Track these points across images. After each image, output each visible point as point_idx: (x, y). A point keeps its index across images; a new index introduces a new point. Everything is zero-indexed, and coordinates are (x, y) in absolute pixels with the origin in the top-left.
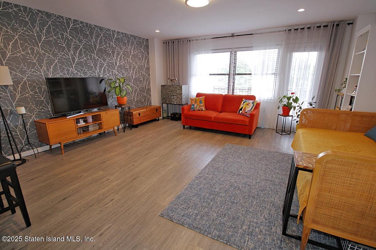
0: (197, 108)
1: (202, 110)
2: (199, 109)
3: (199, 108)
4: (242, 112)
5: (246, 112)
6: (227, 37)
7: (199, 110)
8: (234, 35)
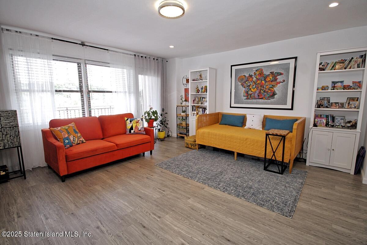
0: (76, 141)
1: (83, 142)
2: (79, 142)
3: (78, 140)
4: (134, 132)
5: (140, 130)
6: (77, 43)
7: (79, 144)
8: (84, 44)
